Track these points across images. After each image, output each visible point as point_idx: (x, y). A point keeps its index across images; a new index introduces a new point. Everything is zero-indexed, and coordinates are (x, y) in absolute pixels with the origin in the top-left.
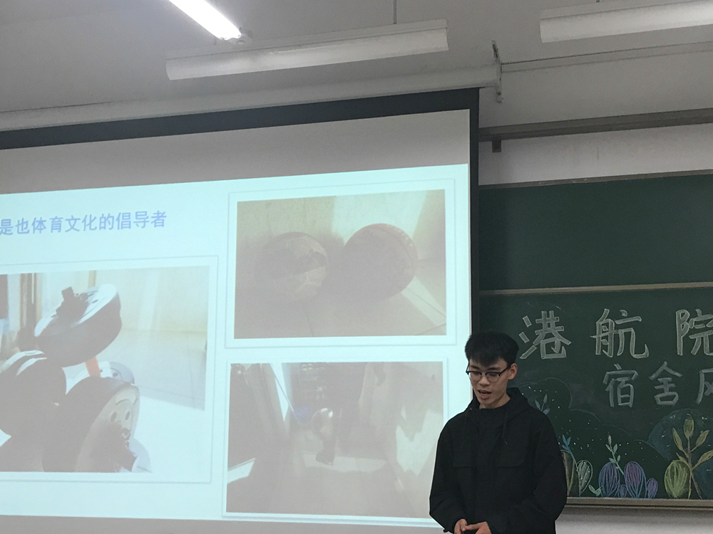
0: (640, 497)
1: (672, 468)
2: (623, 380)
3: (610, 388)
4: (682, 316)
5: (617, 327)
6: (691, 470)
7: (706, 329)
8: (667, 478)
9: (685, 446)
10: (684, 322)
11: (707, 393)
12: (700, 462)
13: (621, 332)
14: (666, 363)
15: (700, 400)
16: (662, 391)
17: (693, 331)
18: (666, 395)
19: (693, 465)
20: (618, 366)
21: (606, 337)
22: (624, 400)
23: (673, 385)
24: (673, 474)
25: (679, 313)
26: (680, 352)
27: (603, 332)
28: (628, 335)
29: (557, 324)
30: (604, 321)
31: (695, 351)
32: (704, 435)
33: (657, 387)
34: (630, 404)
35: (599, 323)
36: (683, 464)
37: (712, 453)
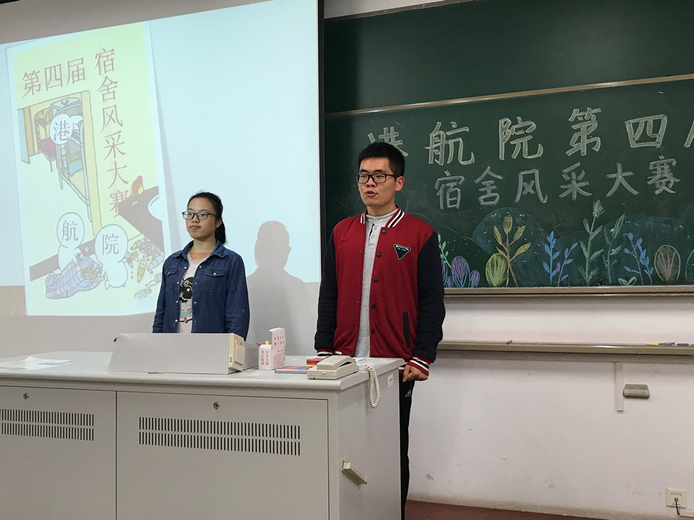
0: (466, 286)
1: (493, 260)
2: (451, 185)
3: (441, 191)
4: (504, 123)
5: (448, 138)
6: (509, 261)
7: (527, 134)
8: (488, 270)
9: (504, 241)
10: (506, 129)
11: (525, 193)
12: (517, 254)
13: (451, 142)
14: (489, 167)
15: (518, 199)
16: (485, 193)
17: (513, 137)
18: (489, 195)
19: (511, 257)
20: (447, 173)
21: (438, 148)
22: (452, 203)
23: (495, 187)
24: (493, 266)
25: (501, 122)
26: (502, 157)
27: (436, 143)
28: (457, 145)
29: (397, 139)
30: (437, 133)
31: (514, 156)
32: (521, 230)
33: (481, 190)
34: (457, 206)
35: (432, 135)
36: (502, 257)
37: (527, 246)
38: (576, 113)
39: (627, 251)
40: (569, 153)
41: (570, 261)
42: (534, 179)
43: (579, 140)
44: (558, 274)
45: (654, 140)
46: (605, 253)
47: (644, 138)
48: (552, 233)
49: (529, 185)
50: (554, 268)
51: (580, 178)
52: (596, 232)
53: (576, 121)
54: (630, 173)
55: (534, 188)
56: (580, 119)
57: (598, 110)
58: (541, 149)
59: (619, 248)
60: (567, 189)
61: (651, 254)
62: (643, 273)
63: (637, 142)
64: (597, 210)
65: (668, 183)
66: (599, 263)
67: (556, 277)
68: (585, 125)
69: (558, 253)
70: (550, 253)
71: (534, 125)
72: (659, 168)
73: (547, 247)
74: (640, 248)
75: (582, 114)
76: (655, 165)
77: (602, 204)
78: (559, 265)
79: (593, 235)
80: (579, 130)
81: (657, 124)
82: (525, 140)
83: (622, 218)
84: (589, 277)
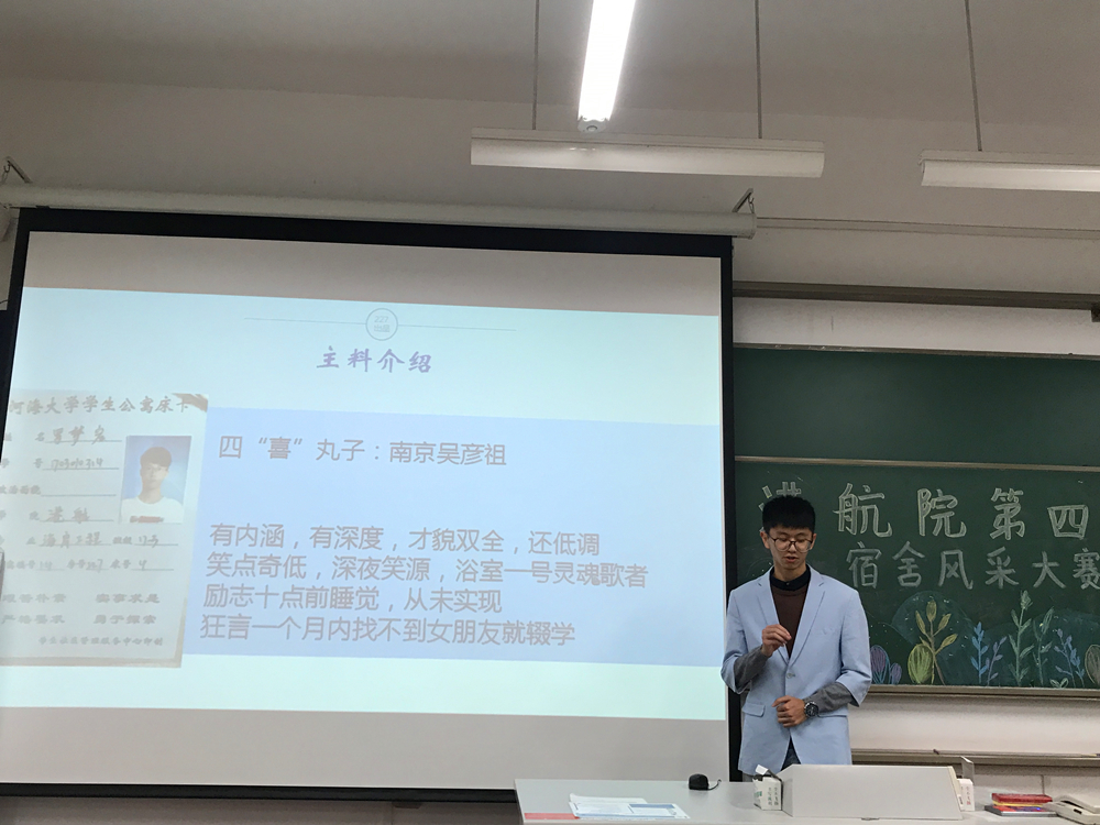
0: (886, 682)
1: (916, 652)
2: (867, 559)
3: (854, 565)
4: (923, 494)
5: (861, 503)
6: (934, 655)
7: (948, 510)
8: (911, 663)
9: (928, 630)
10: (926, 501)
11: (949, 576)
12: (943, 646)
13: (865, 509)
14: (908, 543)
15: (941, 583)
16: (905, 572)
17: (934, 512)
18: (909, 577)
19: (936, 649)
20: (861, 545)
21: (849, 513)
22: (868, 580)
23: (915, 566)
24: (916, 658)
25: (920, 492)
26: (922, 532)
27: (846, 508)
28: (871, 512)
30: (848, 496)
31: (936, 532)
32: (946, 619)
33: (900, 568)
34: (874, 584)
35: (842, 497)
36: (926, 649)
37: (954, 637)
38: (998, 492)
40: (994, 535)
41: (1000, 657)
42: (958, 561)
43: (1002, 523)
44: (987, 671)
45: (1077, 530)
46: (1034, 651)
47: (1067, 528)
48: (980, 624)
49: (954, 567)
50: (983, 665)
51: (1006, 564)
52: (1025, 627)
53: (999, 502)
54: (1055, 564)
55: (958, 571)
56: (1003, 499)
57: (1021, 493)
58: (963, 527)
59: (1049, 646)
60: (992, 576)
61: (1081, 655)
62: (1075, 675)
63: (1061, 531)
64: (1025, 601)
65: (1093, 578)
66: (1029, 660)
67: (985, 676)
68: (1007, 508)
69: (986, 648)
70: (978, 647)
71: (955, 499)
72: (1083, 561)
73: (974, 640)
74: (1070, 646)
75: (1004, 494)
76: (1080, 558)
77: (1030, 595)
78: (988, 661)
79: (1022, 629)
80: (1002, 511)
81: (1079, 514)
82: (947, 516)
83: (1051, 611)
84: (1019, 677)
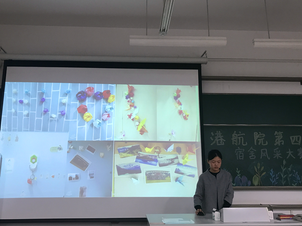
0: (247, 186)
1: (255, 177)
2: (240, 152)
3: (237, 154)
4: (255, 133)
5: (239, 136)
6: (260, 178)
8: (253, 180)
9: (258, 171)
10: (256, 135)
11: (263, 156)
12: (262, 175)
13: (239, 138)
14: (252, 147)
15: (261, 158)
16: (251, 155)
17: (259, 138)
19: (260, 176)
20: (239, 148)
21: (235, 139)
22: (241, 158)
23: (254, 153)
24: (255, 179)
26: (255, 144)
28: (241, 139)
29: (221, 135)
30: (235, 135)
31: (259, 144)
32: (263, 168)
35: (233, 135)
36: (257, 176)
37: (265, 173)
38: (276, 132)
39: (293, 175)
40: (275, 144)
41: (278, 178)
42: (265, 152)
43: (278, 141)
44: (274, 182)
45: (298, 143)
46: (287, 176)
48: (272, 169)
50: (273, 180)
51: (279, 152)
52: (285, 169)
53: (276, 135)
54: (292, 152)
55: (266, 155)
56: (277, 134)
57: (282, 132)
58: (267, 143)
59: (291, 174)
60: (275, 156)
61: (300, 177)
62: (299, 182)
63: (294, 143)
64: (284, 162)
66: (286, 179)
68: (279, 137)
69: (274, 176)
70: (272, 175)
71: (264, 135)
73: (271, 173)
74: (297, 175)
76: (299, 150)
77: (286, 161)
78: (275, 179)
80: (277, 138)
81: (298, 138)
82: (262, 139)
83: (291, 165)
84: (283, 184)
